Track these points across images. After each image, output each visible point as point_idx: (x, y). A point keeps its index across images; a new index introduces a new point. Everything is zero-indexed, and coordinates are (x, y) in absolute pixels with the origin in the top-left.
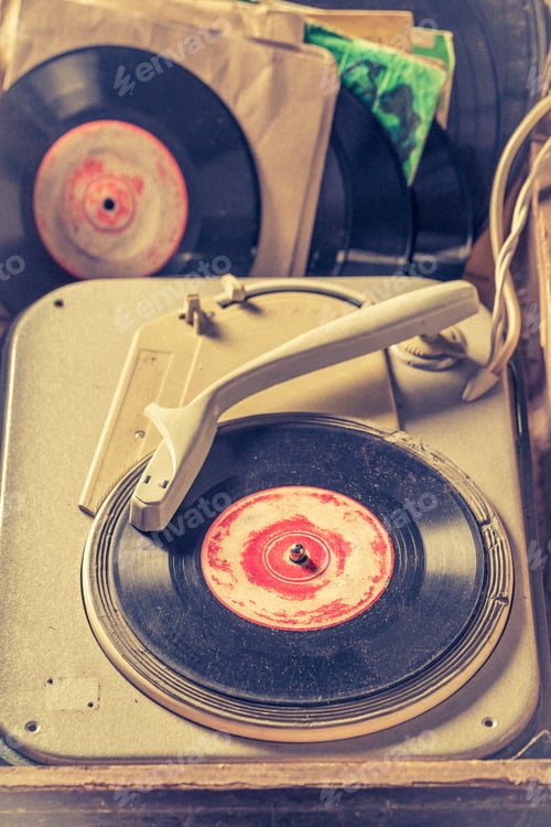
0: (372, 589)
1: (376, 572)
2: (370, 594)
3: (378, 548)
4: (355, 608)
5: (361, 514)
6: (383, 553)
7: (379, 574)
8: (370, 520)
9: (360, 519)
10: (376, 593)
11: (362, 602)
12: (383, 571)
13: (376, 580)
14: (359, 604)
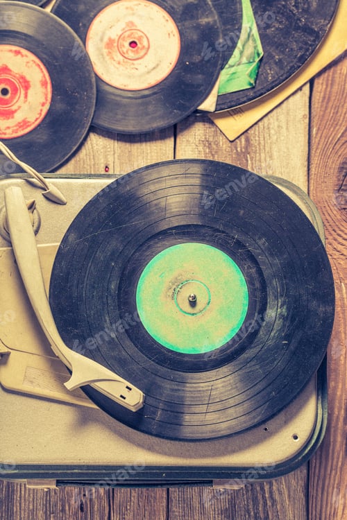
0: (41, 110)
1: (43, 100)
2: (40, 114)
3: (44, 84)
4: (34, 123)
5: (34, 62)
6: (46, 88)
7: (44, 101)
8: (39, 66)
9: (34, 65)
10: (44, 113)
11: (37, 119)
12: (46, 99)
13: (43, 104)
14: (36, 120)
